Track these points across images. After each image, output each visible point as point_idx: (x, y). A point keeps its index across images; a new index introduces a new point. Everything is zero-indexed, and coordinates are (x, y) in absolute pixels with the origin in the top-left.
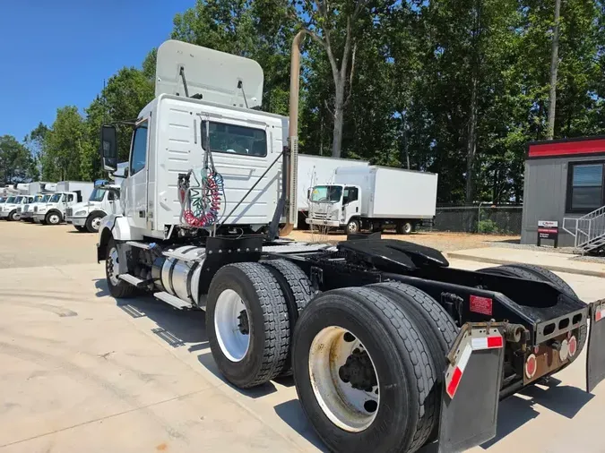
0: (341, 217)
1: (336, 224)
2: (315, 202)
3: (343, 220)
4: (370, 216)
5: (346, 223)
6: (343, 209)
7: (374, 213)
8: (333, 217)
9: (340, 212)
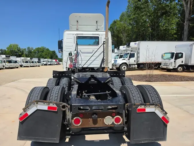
0: (173, 65)
1: (171, 68)
2: (164, 59)
3: (175, 66)
4: (189, 64)
5: (176, 67)
6: (175, 62)
7: (192, 63)
8: (170, 65)
9: (173, 63)
